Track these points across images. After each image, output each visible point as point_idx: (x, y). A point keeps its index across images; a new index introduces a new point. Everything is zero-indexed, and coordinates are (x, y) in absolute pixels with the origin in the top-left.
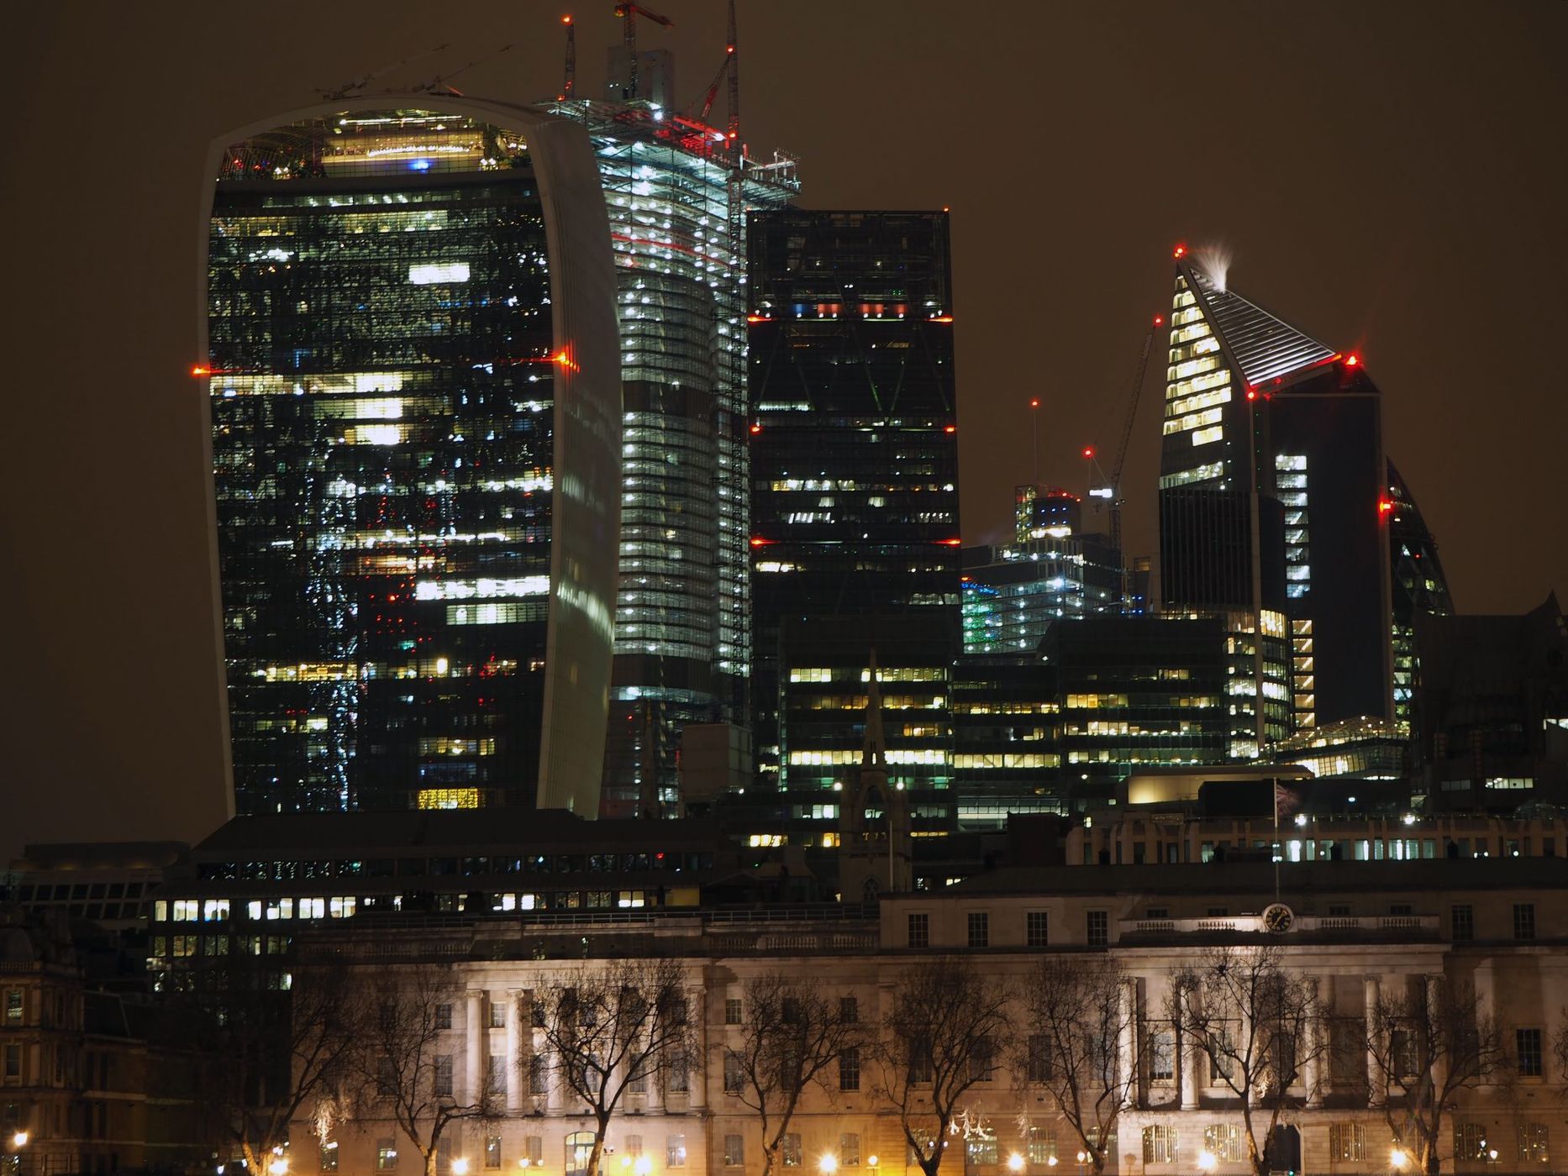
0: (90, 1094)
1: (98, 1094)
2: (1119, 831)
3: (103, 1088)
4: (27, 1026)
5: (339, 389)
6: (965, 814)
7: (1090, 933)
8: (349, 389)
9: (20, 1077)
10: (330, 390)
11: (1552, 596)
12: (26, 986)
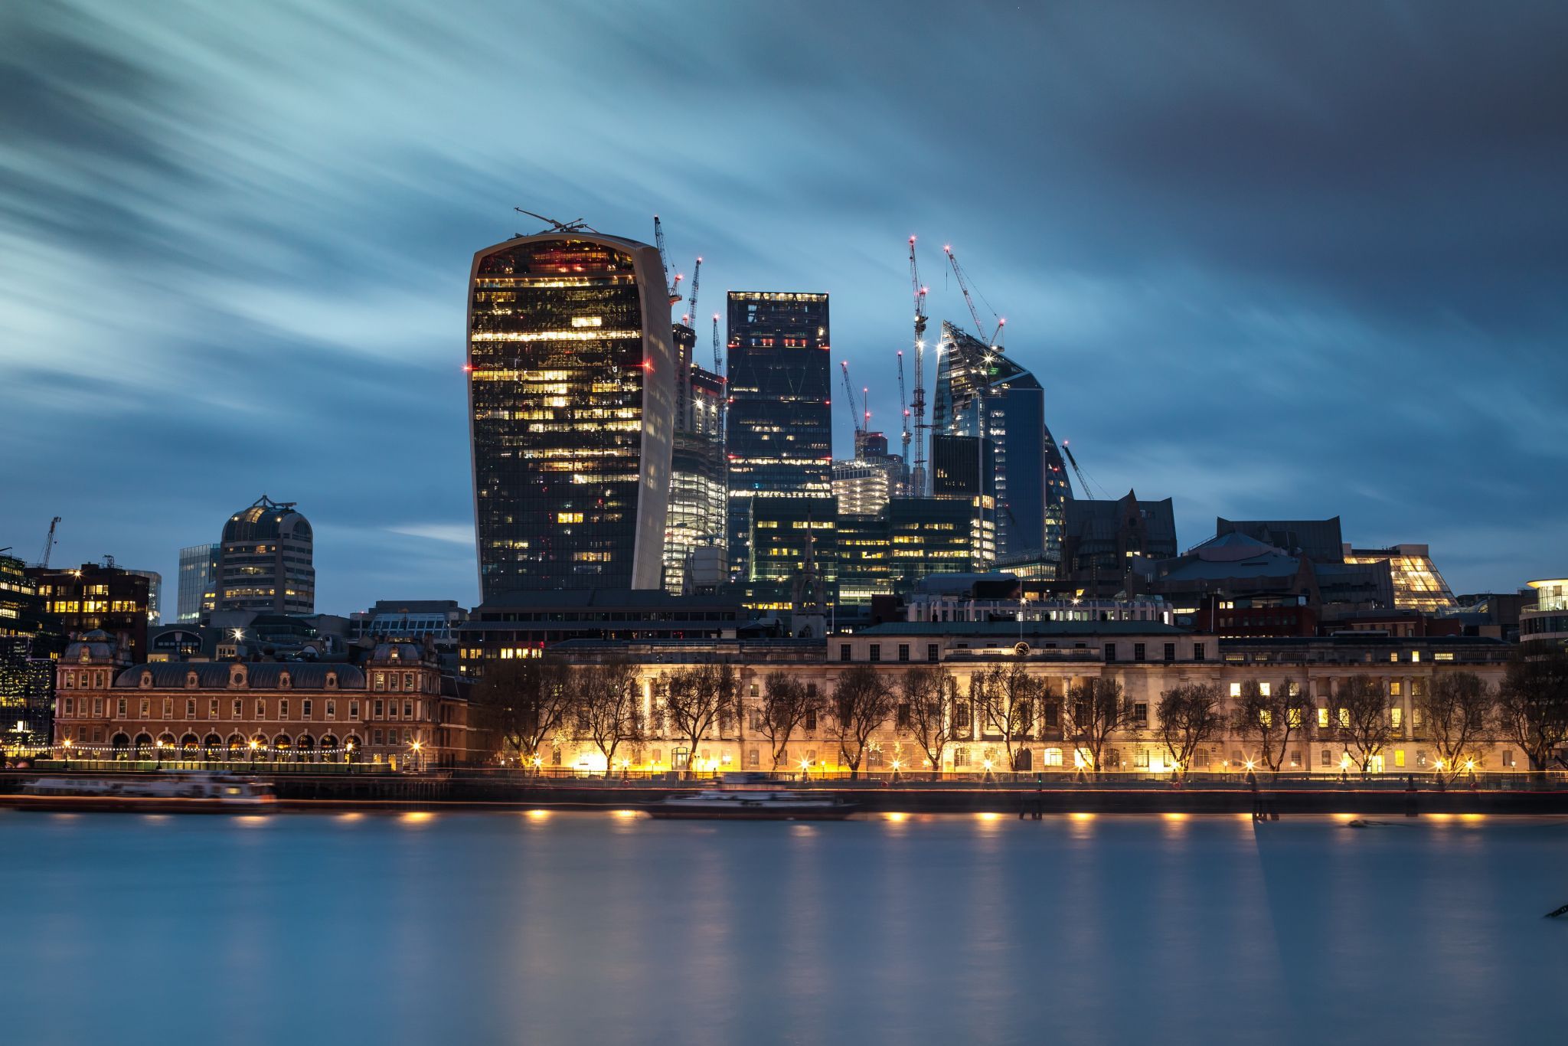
0: (442, 725)
1: (446, 725)
2: (935, 605)
3: (448, 722)
4: (415, 692)
5: (536, 379)
6: (843, 594)
7: (930, 655)
8: (541, 379)
9: (412, 716)
10: (531, 379)
11: (1132, 491)
12: (415, 672)
